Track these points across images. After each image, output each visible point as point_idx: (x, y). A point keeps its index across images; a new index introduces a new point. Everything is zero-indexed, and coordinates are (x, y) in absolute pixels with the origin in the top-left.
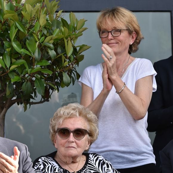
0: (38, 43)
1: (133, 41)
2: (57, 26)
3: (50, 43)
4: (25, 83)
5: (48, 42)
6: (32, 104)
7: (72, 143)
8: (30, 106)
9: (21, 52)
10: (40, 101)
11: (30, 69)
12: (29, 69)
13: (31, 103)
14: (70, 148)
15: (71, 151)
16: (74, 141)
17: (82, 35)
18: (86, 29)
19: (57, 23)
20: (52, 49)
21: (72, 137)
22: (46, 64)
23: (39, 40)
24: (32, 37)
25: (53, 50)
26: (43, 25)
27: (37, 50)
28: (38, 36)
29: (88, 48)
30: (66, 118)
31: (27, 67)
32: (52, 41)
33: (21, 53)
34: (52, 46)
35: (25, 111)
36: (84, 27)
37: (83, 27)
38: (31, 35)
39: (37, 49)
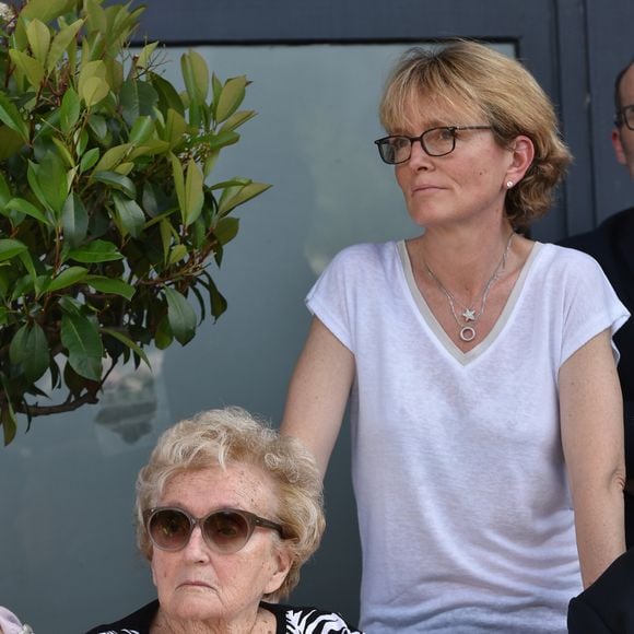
0: (73, 173)
1: (518, 172)
2: (140, 105)
3: (120, 174)
4: (20, 333)
5: (112, 170)
6: (36, 415)
7: (200, 569)
8: (30, 420)
9: (9, 210)
10: (65, 404)
11: (42, 277)
12: (38, 275)
13: (32, 410)
14: (190, 587)
15: (195, 599)
16: (205, 558)
17: (236, 139)
18: (249, 116)
19: (139, 93)
20: (127, 199)
21: (197, 545)
22: (108, 256)
23: (77, 160)
24: (49, 152)
25: (133, 203)
26: (94, 103)
27: (71, 202)
28: (74, 147)
29: (259, 190)
30: (180, 471)
31: (32, 270)
32: (127, 167)
33: (5, 214)
34: (126, 183)
35: (7, 443)
36: (244, 108)
37: (240, 109)
38: (47, 141)
39: (71, 195)
